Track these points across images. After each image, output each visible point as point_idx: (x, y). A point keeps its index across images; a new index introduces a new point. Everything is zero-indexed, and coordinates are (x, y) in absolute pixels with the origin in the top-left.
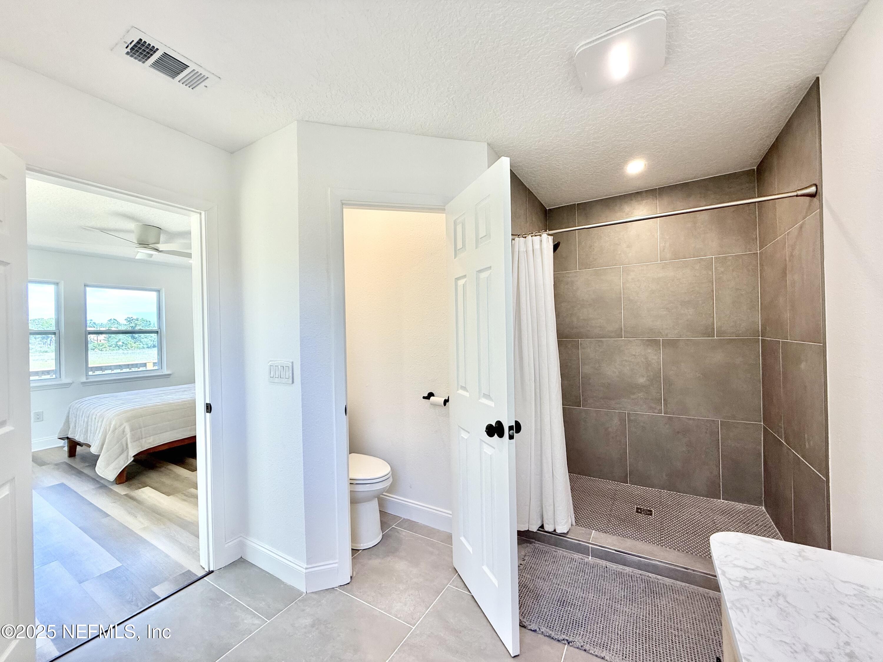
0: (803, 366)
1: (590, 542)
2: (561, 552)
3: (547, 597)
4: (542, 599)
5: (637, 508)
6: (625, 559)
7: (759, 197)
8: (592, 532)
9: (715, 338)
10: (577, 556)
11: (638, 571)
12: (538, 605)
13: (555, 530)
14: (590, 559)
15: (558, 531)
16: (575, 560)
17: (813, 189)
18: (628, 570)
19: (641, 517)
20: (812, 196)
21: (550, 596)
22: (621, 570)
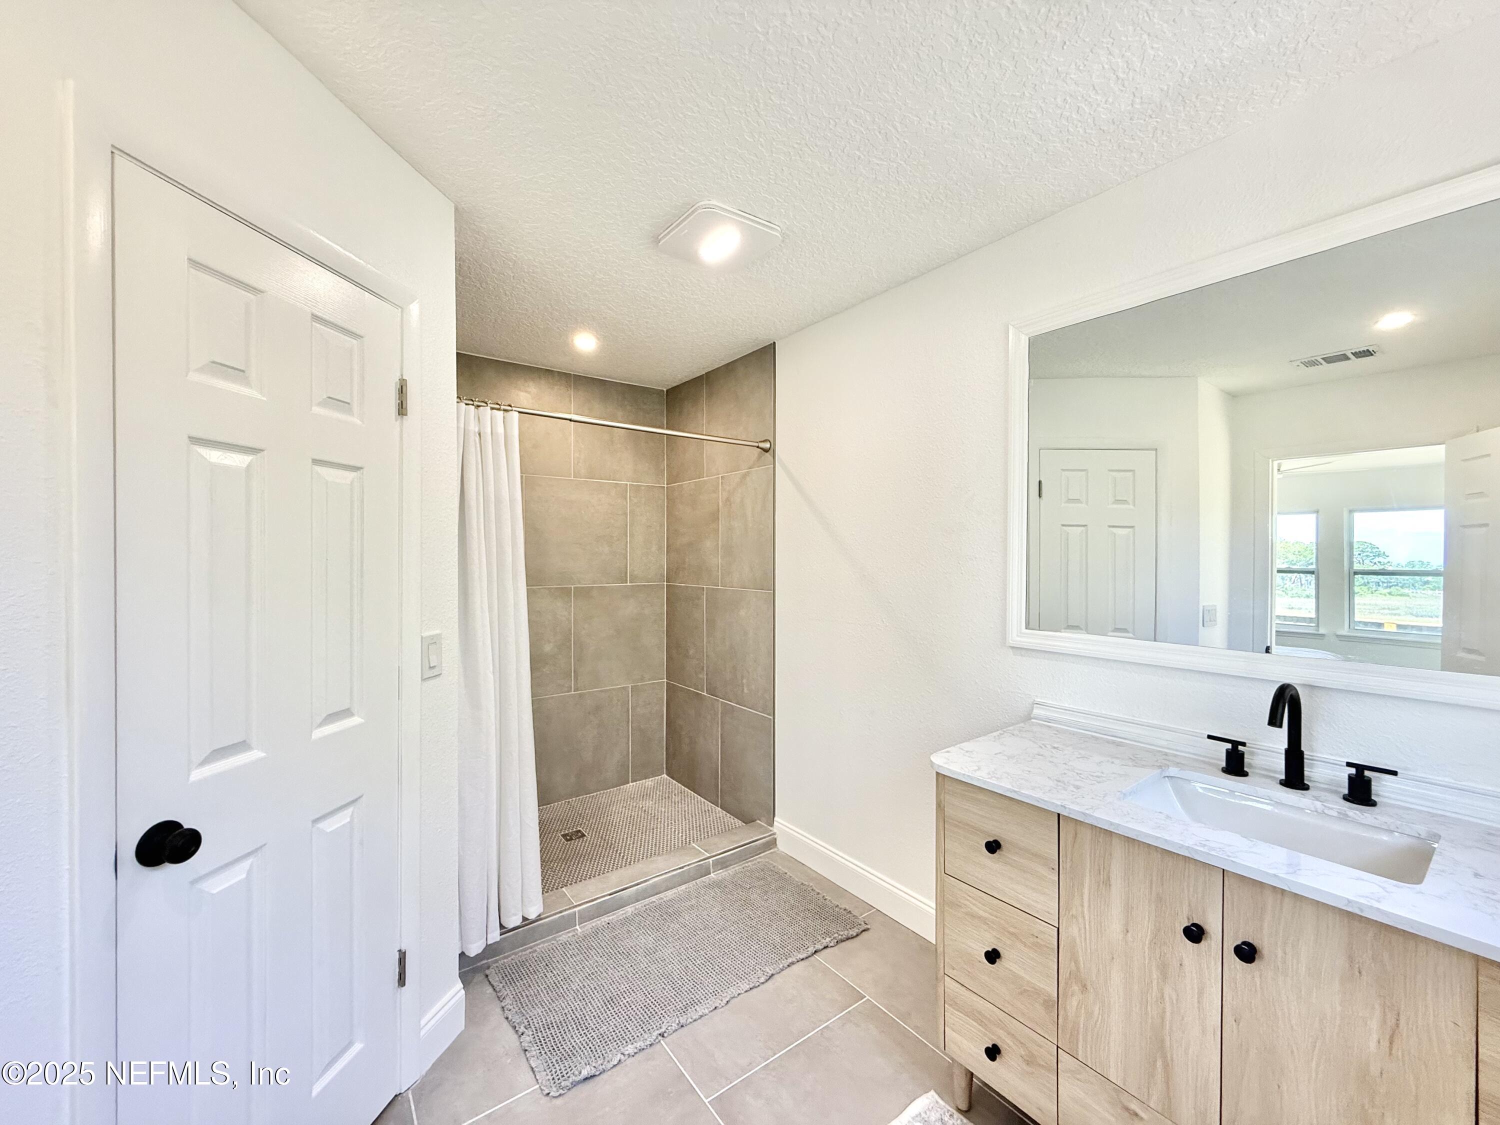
0: (742, 613)
1: (575, 904)
2: (541, 946)
3: (590, 1013)
4: (586, 1020)
5: (564, 836)
6: (621, 898)
7: (668, 428)
8: (563, 891)
9: (628, 584)
10: (564, 937)
11: (641, 903)
12: (591, 1031)
13: (525, 919)
14: (579, 930)
15: (532, 916)
16: (567, 943)
17: (767, 445)
18: (629, 909)
19: (577, 843)
20: (766, 451)
21: (591, 1008)
22: (624, 916)
